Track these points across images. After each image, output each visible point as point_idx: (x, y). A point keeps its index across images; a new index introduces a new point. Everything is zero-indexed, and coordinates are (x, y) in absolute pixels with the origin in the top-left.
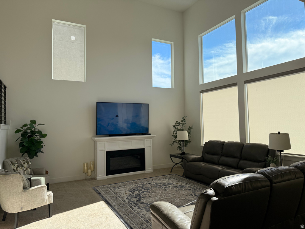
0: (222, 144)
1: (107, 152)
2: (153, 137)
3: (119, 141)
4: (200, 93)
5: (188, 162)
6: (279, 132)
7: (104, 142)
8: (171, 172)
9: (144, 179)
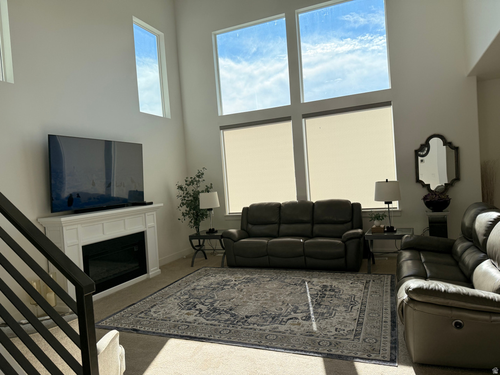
0: (278, 207)
1: (83, 247)
2: (158, 208)
3: (103, 222)
4: (221, 130)
5: (235, 241)
6: (387, 180)
7: (76, 226)
8: (192, 266)
9: (171, 286)
